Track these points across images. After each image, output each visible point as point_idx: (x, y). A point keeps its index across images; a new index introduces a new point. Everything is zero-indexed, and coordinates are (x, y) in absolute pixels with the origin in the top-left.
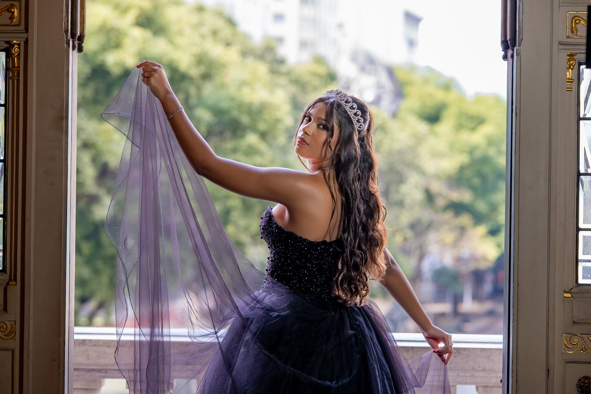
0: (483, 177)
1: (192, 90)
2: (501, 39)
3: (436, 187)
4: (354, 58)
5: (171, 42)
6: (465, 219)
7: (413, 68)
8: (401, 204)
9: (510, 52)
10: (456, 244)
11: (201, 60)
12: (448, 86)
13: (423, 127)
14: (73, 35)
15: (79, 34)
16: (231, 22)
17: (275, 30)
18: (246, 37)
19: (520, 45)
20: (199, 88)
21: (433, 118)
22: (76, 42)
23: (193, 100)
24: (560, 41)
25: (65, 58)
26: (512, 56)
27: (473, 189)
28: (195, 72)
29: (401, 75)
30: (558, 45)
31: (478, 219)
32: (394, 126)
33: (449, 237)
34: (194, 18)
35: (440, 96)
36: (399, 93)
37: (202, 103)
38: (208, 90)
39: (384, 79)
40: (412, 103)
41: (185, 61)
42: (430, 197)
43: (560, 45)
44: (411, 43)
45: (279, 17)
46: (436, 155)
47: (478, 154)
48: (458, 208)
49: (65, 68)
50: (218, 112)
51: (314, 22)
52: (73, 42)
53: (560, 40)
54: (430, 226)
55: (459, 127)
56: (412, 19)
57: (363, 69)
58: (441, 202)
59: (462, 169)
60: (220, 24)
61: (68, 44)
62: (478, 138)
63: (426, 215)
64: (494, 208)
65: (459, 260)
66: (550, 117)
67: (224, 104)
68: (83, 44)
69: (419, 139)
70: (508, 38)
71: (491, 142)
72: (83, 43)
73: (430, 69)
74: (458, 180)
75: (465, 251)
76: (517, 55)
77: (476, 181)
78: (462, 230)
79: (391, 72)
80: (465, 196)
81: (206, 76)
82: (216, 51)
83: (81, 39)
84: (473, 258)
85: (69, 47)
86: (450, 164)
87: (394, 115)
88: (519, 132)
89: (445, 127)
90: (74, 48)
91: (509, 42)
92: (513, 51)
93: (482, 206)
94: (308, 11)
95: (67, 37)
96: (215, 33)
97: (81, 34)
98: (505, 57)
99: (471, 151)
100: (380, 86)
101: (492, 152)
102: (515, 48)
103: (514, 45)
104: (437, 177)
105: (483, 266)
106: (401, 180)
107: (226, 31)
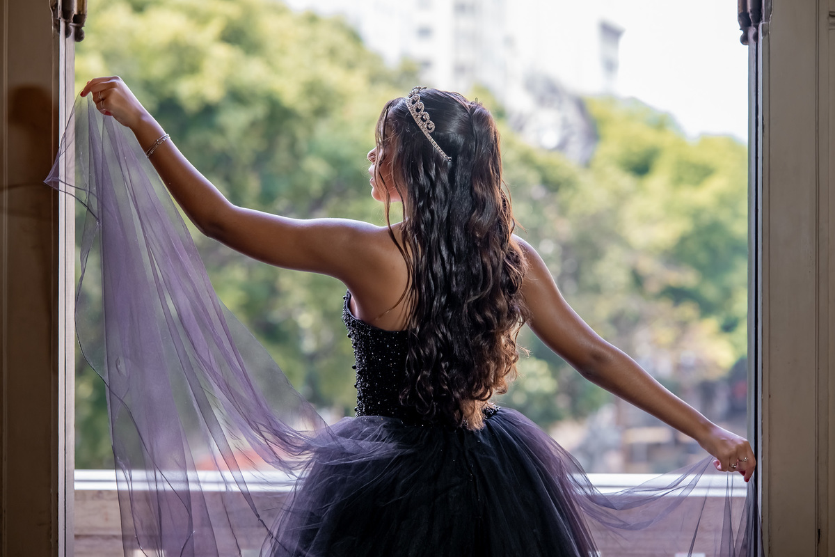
0: (712, 250)
1: (300, 132)
2: (739, 11)
3: (648, 265)
4: (529, 85)
5: (269, 63)
6: (688, 310)
7: (611, 99)
8: (597, 289)
9: (752, 31)
10: (676, 344)
11: (312, 89)
12: (661, 123)
13: (626, 181)
14: (66, 13)
15: (75, 11)
16: (355, 37)
17: (420, 50)
18: (377, 58)
19: (767, 19)
20: (310, 130)
21: (641, 167)
22: (72, 25)
23: (303, 145)
24: (830, 12)
25: (53, 48)
26: (756, 37)
27: (698, 267)
28: (303, 106)
29: (596, 110)
30: (828, 18)
31: (707, 309)
32: (586, 181)
33: (665, 334)
34: (303, 31)
35: (650, 138)
36: (593, 132)
37: (313, 150)
38: (324, 132)
39: (572, 114)
40: (611, 148)
41: (289, 92)
42: (638, 280)
43: (830, 18)
44: (610, 66)
45: (425, 32)
46: (647, 220)
47: (706, 218)
48: (677, 295)
49: (53, 65)
50: (337, 162)
51: (474, 39)
52: (67, 24)
53: (831, 10)
54: (638, 321)
55: (678, 181)
56: (610, 33)
57: (542, 101)
58: (653, 287)
59: (683, 240)
60: (339, 39)
61: (57, 26)
62: (704, 195)
63: (632, 304)
64: (728, 294)
65: (680, 368)
66: (817, 131)
67: (346, 151)
68: (83, 28)
69: (621, 198)
70: (749, 8)
71: (724, 201)
72: (83, 25)
73: (634, 101)
74: (677, 255)
75: (689, 354)
76: (764, 34)
77: (703, 257)
78: (683, 326)
79: (581, 105)
80: (687, 278)
81: (321, 112)
82: (334, 76)
83: (79, 19)
84: (700, 364)
85: (59, 31)
86: (666, 233)
87: (587, 164)
88: (768, 156)
89: (658, 181)
90: (67, 33)
91: (750, 15)
92: (757, 29)
93: (710, 292)
94: (466, 23)
95: (55, 15)
96: (332, 53)
97: (79, 12)
98: (745, 40)
99: (696, 214)
100: (565, 125)
101: (724, 216)
102: (761, 24)
103: (758, 18)
104: (648, 251)
105: (714, 375)
106: (596, 254)
107: (348, 49)
